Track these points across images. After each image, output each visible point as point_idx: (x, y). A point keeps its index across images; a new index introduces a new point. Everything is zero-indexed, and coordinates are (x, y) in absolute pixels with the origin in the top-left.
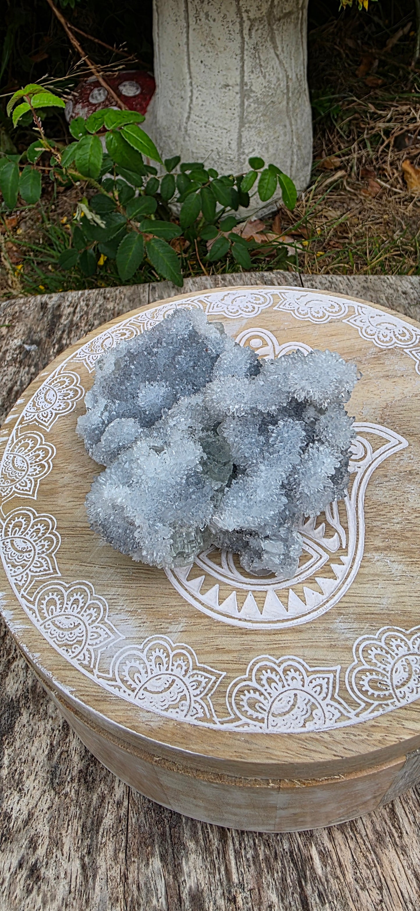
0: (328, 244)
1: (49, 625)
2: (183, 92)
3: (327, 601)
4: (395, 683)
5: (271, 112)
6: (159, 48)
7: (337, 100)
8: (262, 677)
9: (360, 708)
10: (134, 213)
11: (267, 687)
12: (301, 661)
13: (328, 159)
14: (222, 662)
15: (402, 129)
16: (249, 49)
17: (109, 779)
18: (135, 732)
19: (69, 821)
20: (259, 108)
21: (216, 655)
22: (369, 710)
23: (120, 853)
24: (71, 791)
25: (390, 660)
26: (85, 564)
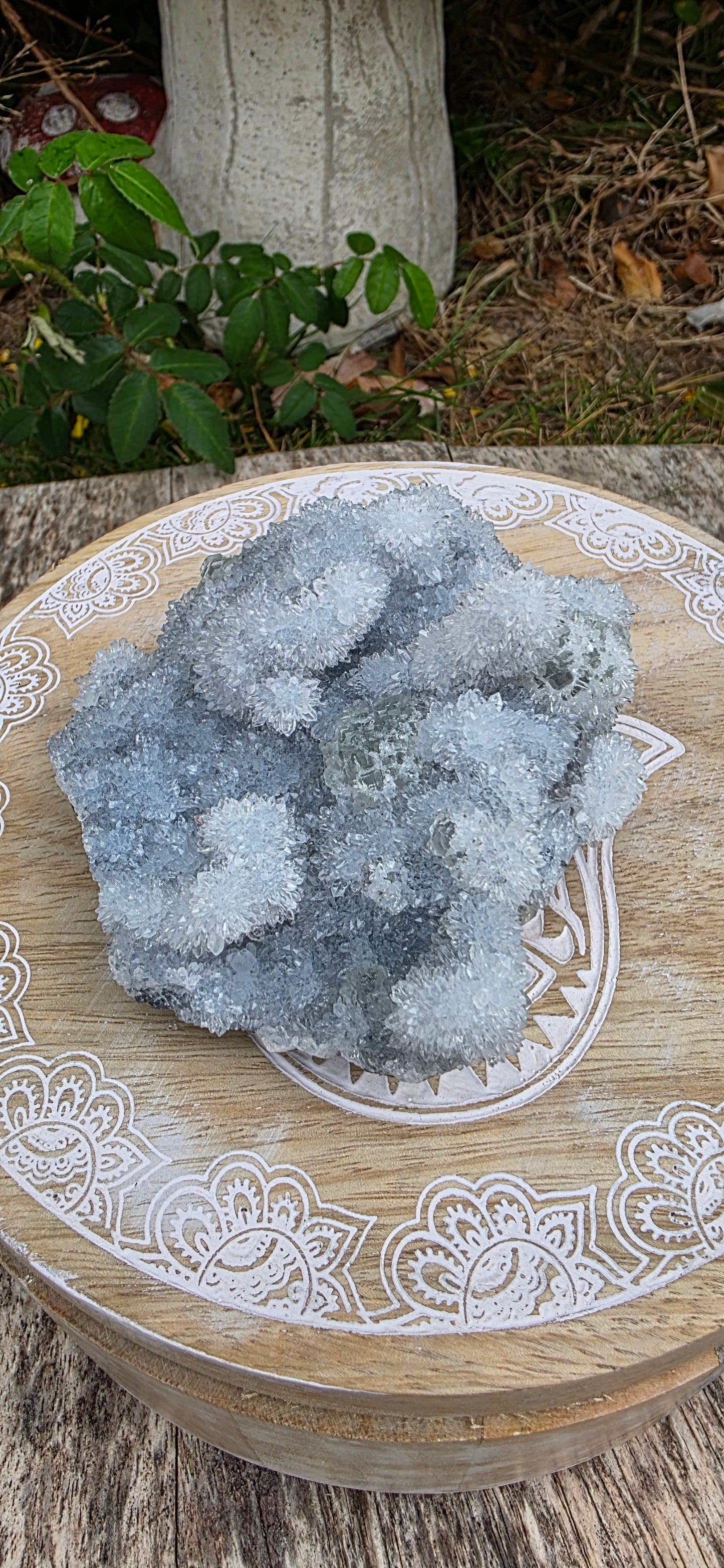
0: (490, 393)
1: (15, 1147)
2: (219, 112)
3: (560, 1061)
4: (701, 1212)
5: (382, 150)
6: (171, 27)
7: (494, 134)
8: (447, 1220)
9: (641, 1267)
10: (139, 336)
11: (458, 1239)
12: (520, 1182)
13: (481, 240)
14: (368, 1196)
15: (611, 186)
16: (340, 30)
17: (137, 1412)
18: (203, 1354)
19: (63, 1500)
20: (360, 143)
21: (354, 1184)
22: (658, 1270)
23: (166, 1553)
24: (64, 1441)
25: (688, 1167)
26: (82, 1018)
